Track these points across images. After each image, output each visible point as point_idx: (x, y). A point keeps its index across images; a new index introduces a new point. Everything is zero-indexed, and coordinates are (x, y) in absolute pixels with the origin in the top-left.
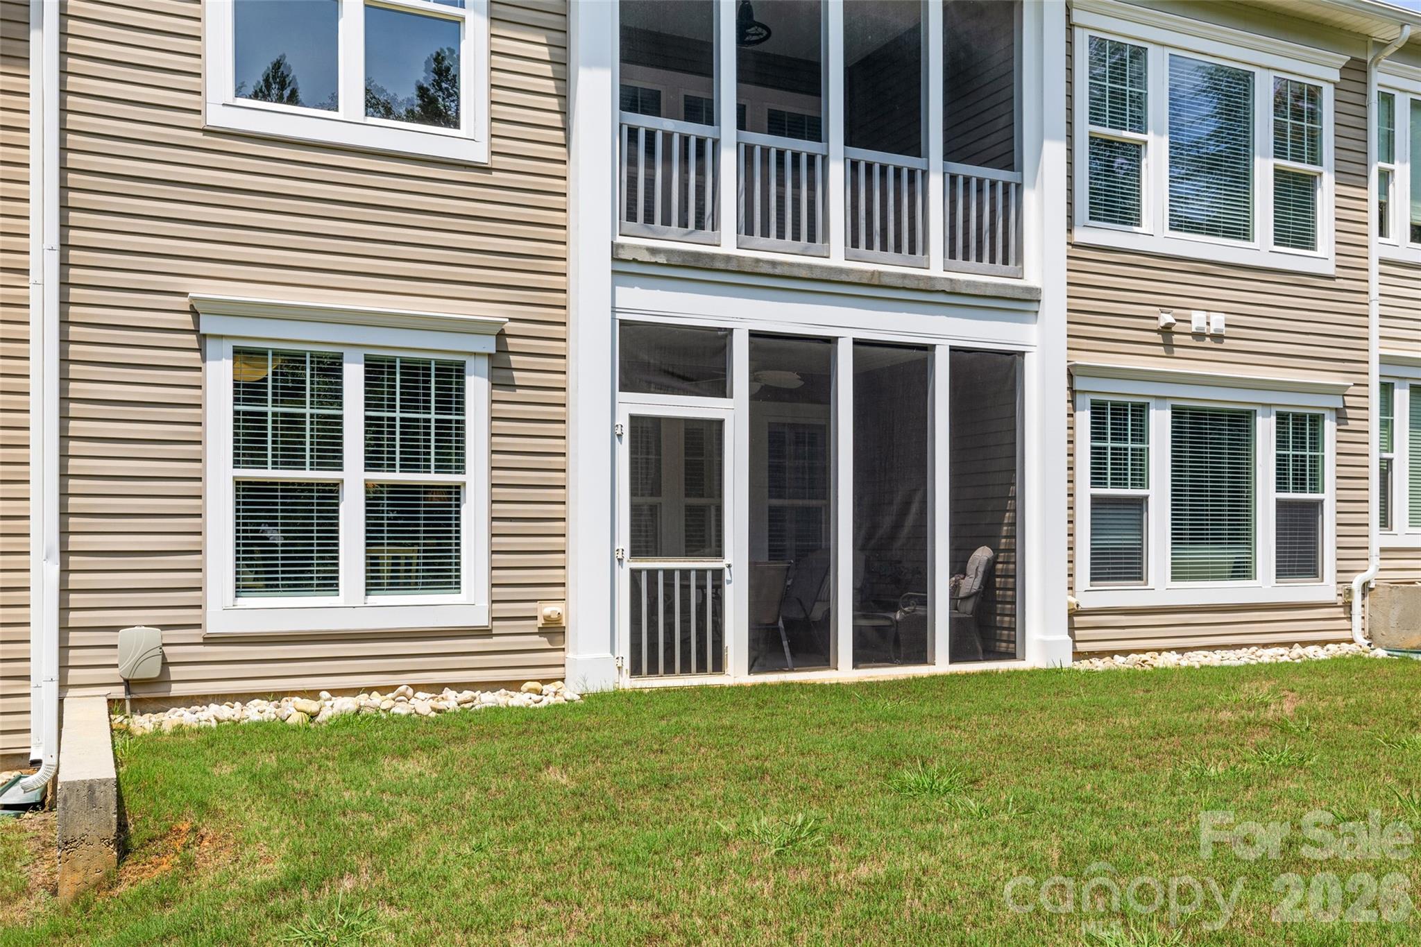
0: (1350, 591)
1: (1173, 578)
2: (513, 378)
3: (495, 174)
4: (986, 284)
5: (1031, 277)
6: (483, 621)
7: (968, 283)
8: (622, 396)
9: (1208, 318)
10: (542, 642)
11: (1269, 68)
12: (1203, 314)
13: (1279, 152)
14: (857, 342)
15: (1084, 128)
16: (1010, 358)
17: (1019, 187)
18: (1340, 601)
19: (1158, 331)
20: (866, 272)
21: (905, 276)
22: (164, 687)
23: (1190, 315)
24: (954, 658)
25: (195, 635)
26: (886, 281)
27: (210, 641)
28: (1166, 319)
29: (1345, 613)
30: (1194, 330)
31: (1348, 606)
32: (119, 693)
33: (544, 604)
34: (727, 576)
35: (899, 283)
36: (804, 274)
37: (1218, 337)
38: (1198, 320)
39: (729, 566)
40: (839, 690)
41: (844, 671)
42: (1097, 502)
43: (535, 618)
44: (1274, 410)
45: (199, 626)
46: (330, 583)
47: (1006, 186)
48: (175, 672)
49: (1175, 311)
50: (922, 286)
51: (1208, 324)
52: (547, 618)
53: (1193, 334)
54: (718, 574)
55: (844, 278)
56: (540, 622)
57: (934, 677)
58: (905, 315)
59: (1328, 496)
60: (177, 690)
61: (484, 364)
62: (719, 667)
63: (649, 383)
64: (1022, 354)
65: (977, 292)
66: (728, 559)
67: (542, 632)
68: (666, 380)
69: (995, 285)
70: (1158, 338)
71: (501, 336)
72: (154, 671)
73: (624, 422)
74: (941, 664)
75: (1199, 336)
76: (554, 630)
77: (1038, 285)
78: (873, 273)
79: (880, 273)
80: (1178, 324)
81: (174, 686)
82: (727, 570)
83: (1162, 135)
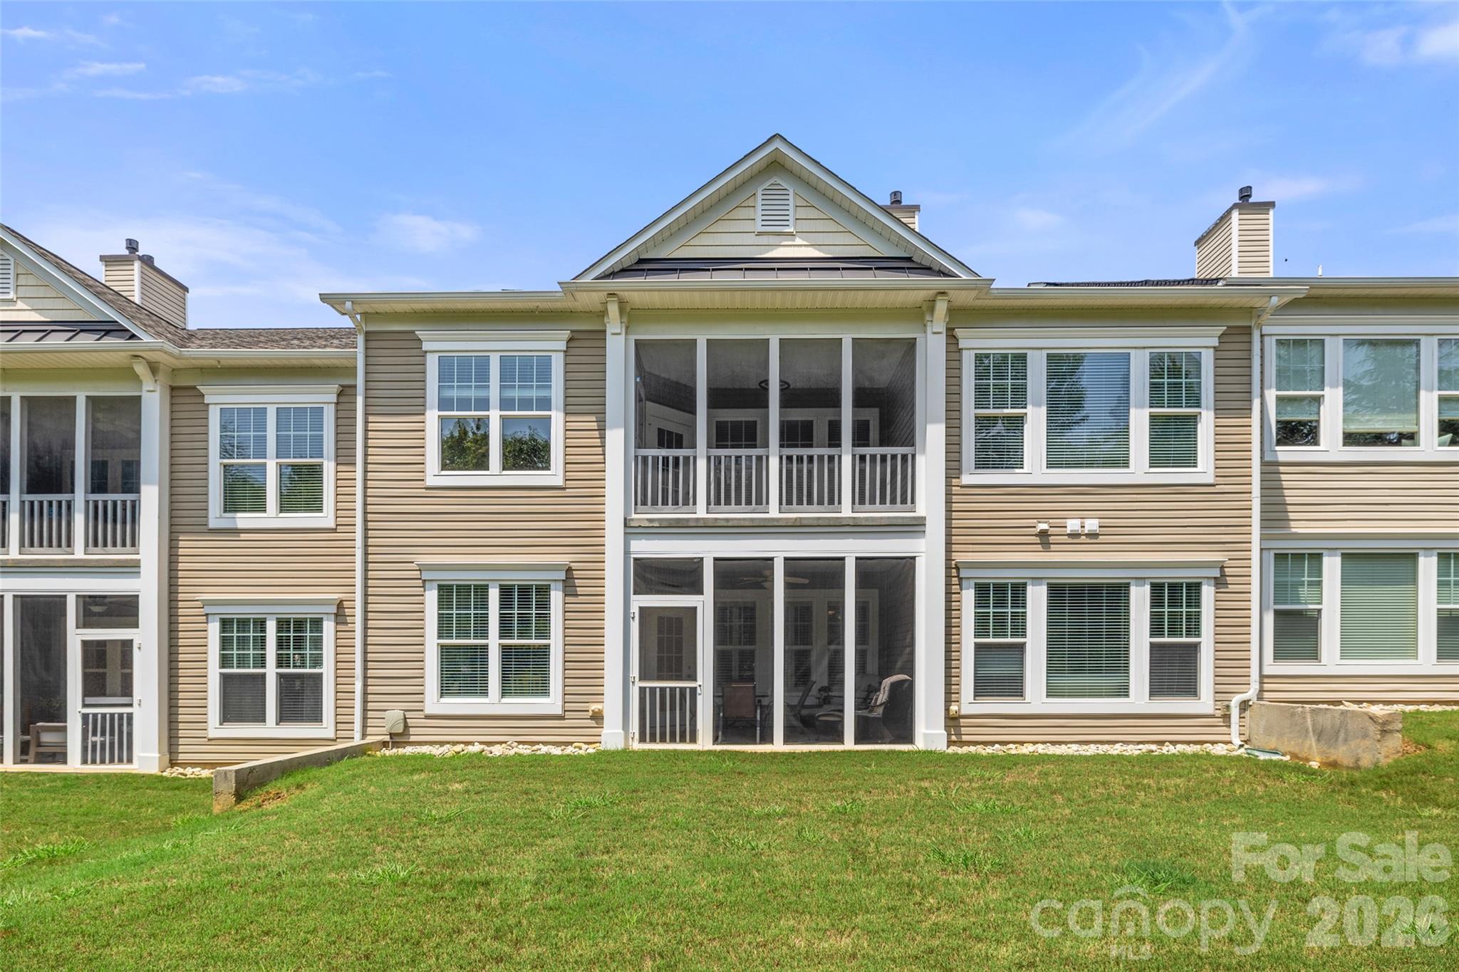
0: (1228, 707)
1: (1048, 696)
2: (576, 591)
3: (567, 490)
4: (881, 518)
5: (921, 510)
6: (559, 712)
7: (867, 519)
8: (633, 597)
9: (1081, 523)
10: (593, 723)
11: (1144, 348)
12: (1078, 522)
13: (1155, 401)
14: (786, 559)
15: (969, 411)
16: (904, 561)
17: (914, 456)
18: (1219, 713)
19: (1036, 535)
20: (791, 519)
21: (819, 519)
22: (406, 737)
23: (1066, 523)
24: (857, 741)
25: (420, 714)
26: (804, 523)
27: (427, 717)
28: (1044, 526)
29: (1224, 722)
30: (1069, 532)
31: (1226, 717)
32: (387, 738)
33: (592, 704)
34: (699, 691)
35: (815, 523)
36: (747, 524)
37: (1093, 535)
38: (1073, 525)
39: (700, 686)
40: (775, 755)
41: (778, 745)
42: (978, 647)
43: (588, 711)
44: (1148, 581)
45: (422, 710)
46: (484, 693)
47: (904, 457)
48: (412, 731)
49: (1051, 521)
50: (832, 523)
51: (1083, 527)
52: (593, 711)
53: (1069, 535)
54: (693, 690)
55: (775, 524)
56: (590, 713)
57: (844, 752)
58: (821, 540)
59: (1206, 639)
60: (412, 739)
61: (560, 585)
62: (693, 740)
63: (651, 589)
64: (914, 558)
65: (874, 524)
66: (700, 682)
67: (592, 718)
68: (662, 588)
69: (888, 518)
70: (1037, 540)
71: (569, 570)
72: (400, 729)
73: (635, 609)
74: (849, 744)
75: (1074, 535)
76: (598, 717)
77: (923, 515)
78: (796, 519)
79: (801, 518)
80: (1052, 529)
81: (412, 737)
82: (698, 688)
83: (1040, 405)
